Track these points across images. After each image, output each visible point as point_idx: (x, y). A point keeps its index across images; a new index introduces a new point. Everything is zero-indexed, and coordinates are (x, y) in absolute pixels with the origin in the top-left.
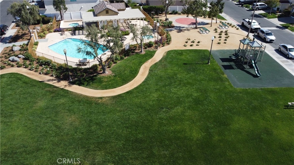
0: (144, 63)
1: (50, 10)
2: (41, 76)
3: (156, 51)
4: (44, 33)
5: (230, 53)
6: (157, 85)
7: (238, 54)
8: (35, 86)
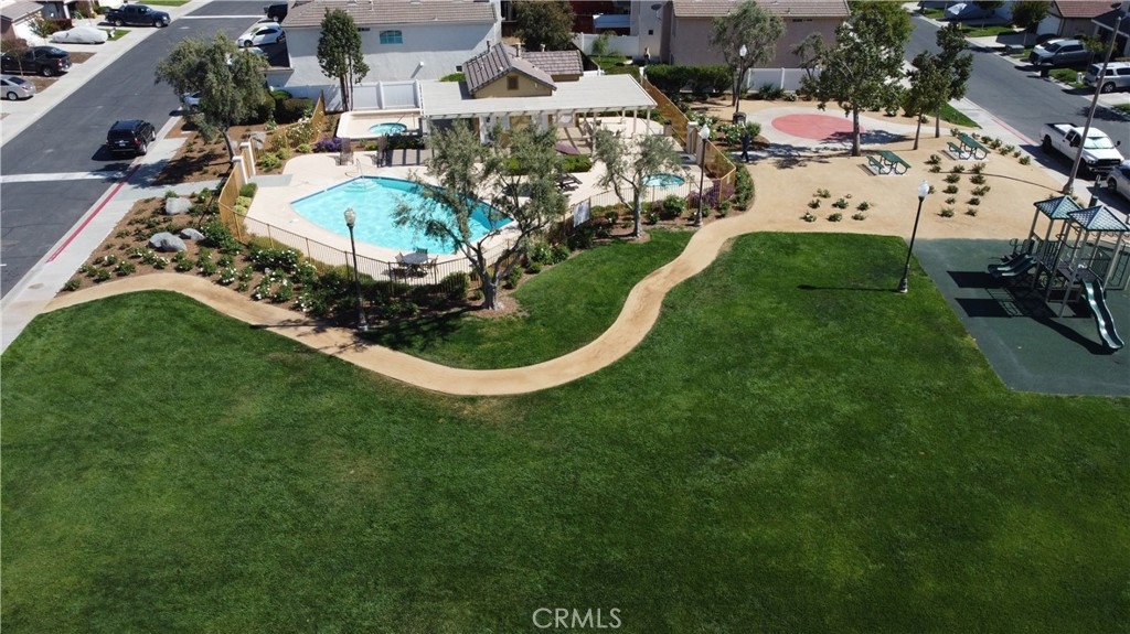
0: (642, 278)
1: (305, 72)
2: (258, 309)
3: (691, 234)
4: (278, 153)
5: (991, 254)
6: (690, 362)
7: (1027, 257)
8: (234, 341)
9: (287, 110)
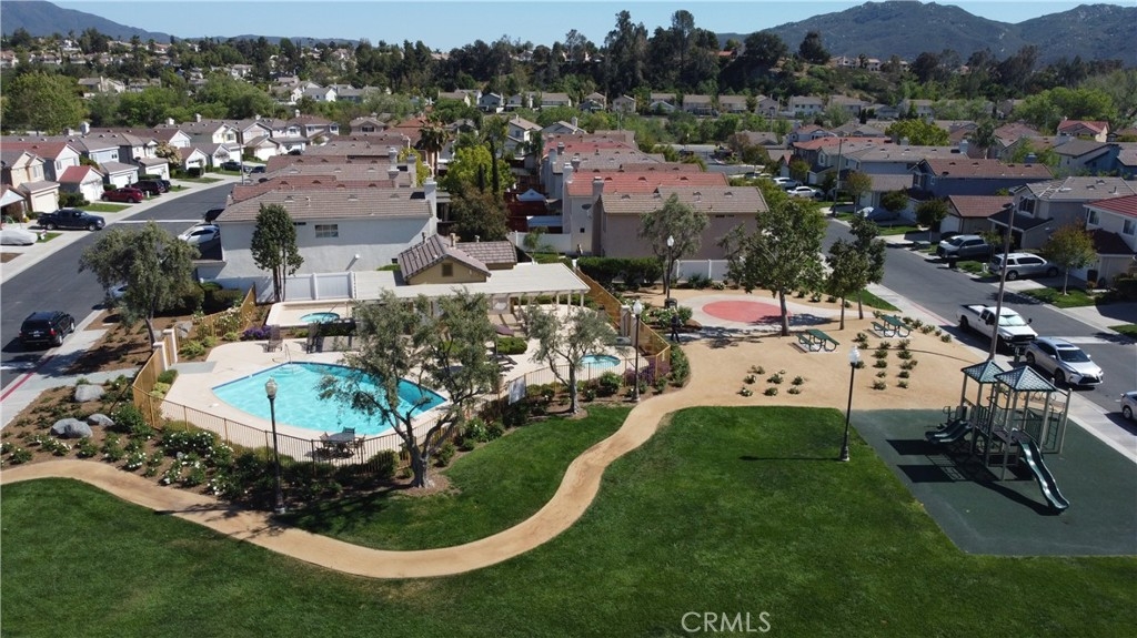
0: (580, 453)
1: (238, 264)
2: (164, 494)
3: (631, 409)
4: (203, 341)
5: (926, 423)
6: (634, 536)
7: (962, 422)
8: (135, 528)
9: (215, 300)
